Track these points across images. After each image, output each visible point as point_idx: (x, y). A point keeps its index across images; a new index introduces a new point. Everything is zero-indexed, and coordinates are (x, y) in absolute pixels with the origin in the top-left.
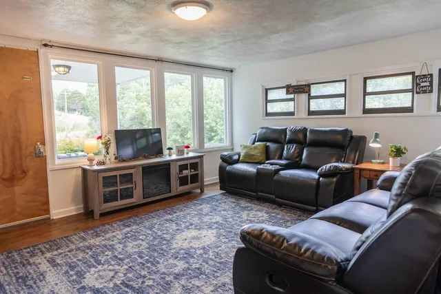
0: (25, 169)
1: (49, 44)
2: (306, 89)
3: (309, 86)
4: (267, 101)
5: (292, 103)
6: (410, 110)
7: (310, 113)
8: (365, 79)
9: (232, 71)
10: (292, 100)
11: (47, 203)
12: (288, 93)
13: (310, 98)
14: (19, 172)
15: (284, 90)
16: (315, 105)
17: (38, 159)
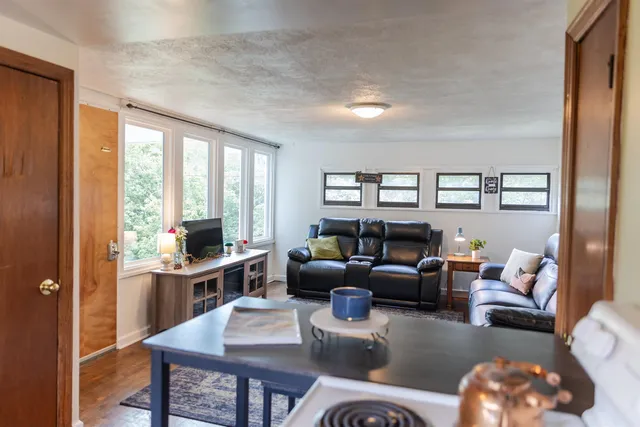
0: (96, 279)
1: (134, 105)
2: (378, 179)
3: (380, 175)
4: (326, 187)
5: (357, 192)
6: (477, 207)
7: (380, 204)
8: (438, 175)
9: (278, 147)
10: (360, 188)
11: (114, 327)
12: (357, 180)
13: (380, 188)
14: (90, 284)
15: (354, 177)
16: (385, 196)
17: (110, 263)
